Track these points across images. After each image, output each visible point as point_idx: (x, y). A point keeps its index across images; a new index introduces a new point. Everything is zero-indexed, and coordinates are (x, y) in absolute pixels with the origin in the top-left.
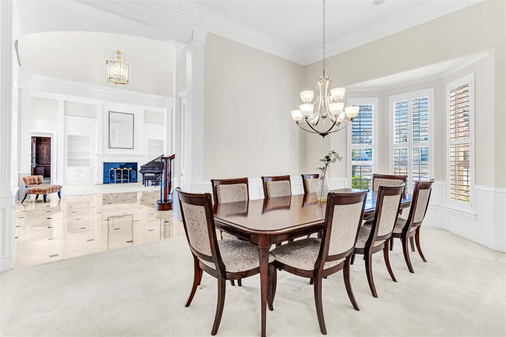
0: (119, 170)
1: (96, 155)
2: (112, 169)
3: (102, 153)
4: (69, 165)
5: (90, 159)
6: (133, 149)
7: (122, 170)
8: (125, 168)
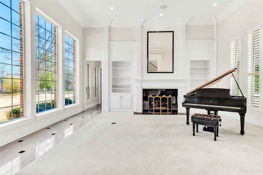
0: (157, 97)
1: (136, 80)
2: (151, 96)
3: (141, 79)
4: (114, 91)
5: (130, 85)
6: (173, 72)
7: (161, 97)
8: (164, 96)
